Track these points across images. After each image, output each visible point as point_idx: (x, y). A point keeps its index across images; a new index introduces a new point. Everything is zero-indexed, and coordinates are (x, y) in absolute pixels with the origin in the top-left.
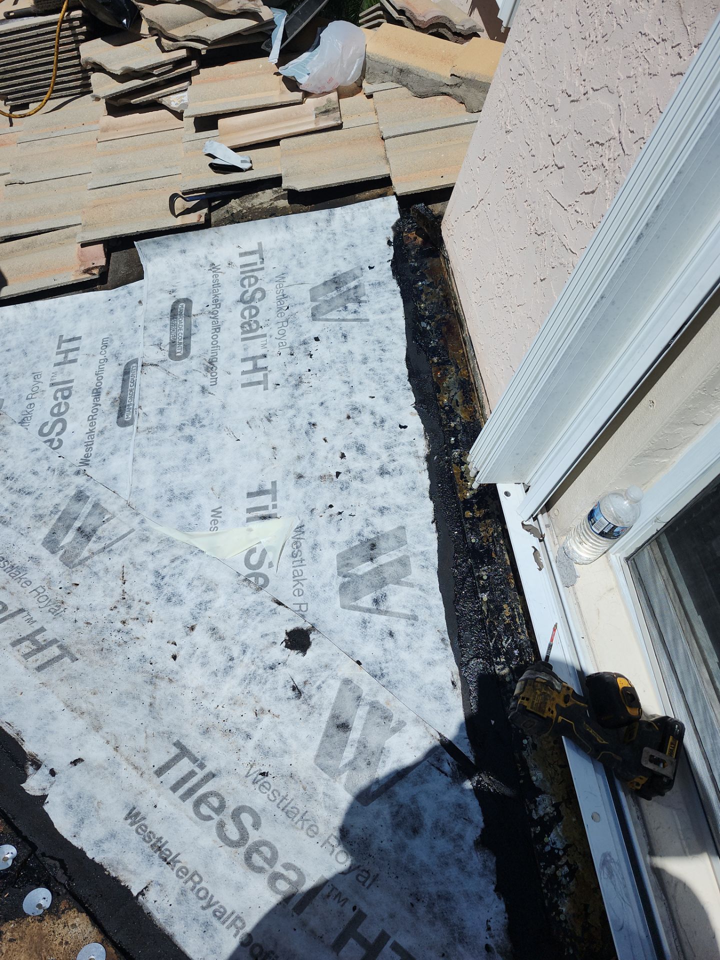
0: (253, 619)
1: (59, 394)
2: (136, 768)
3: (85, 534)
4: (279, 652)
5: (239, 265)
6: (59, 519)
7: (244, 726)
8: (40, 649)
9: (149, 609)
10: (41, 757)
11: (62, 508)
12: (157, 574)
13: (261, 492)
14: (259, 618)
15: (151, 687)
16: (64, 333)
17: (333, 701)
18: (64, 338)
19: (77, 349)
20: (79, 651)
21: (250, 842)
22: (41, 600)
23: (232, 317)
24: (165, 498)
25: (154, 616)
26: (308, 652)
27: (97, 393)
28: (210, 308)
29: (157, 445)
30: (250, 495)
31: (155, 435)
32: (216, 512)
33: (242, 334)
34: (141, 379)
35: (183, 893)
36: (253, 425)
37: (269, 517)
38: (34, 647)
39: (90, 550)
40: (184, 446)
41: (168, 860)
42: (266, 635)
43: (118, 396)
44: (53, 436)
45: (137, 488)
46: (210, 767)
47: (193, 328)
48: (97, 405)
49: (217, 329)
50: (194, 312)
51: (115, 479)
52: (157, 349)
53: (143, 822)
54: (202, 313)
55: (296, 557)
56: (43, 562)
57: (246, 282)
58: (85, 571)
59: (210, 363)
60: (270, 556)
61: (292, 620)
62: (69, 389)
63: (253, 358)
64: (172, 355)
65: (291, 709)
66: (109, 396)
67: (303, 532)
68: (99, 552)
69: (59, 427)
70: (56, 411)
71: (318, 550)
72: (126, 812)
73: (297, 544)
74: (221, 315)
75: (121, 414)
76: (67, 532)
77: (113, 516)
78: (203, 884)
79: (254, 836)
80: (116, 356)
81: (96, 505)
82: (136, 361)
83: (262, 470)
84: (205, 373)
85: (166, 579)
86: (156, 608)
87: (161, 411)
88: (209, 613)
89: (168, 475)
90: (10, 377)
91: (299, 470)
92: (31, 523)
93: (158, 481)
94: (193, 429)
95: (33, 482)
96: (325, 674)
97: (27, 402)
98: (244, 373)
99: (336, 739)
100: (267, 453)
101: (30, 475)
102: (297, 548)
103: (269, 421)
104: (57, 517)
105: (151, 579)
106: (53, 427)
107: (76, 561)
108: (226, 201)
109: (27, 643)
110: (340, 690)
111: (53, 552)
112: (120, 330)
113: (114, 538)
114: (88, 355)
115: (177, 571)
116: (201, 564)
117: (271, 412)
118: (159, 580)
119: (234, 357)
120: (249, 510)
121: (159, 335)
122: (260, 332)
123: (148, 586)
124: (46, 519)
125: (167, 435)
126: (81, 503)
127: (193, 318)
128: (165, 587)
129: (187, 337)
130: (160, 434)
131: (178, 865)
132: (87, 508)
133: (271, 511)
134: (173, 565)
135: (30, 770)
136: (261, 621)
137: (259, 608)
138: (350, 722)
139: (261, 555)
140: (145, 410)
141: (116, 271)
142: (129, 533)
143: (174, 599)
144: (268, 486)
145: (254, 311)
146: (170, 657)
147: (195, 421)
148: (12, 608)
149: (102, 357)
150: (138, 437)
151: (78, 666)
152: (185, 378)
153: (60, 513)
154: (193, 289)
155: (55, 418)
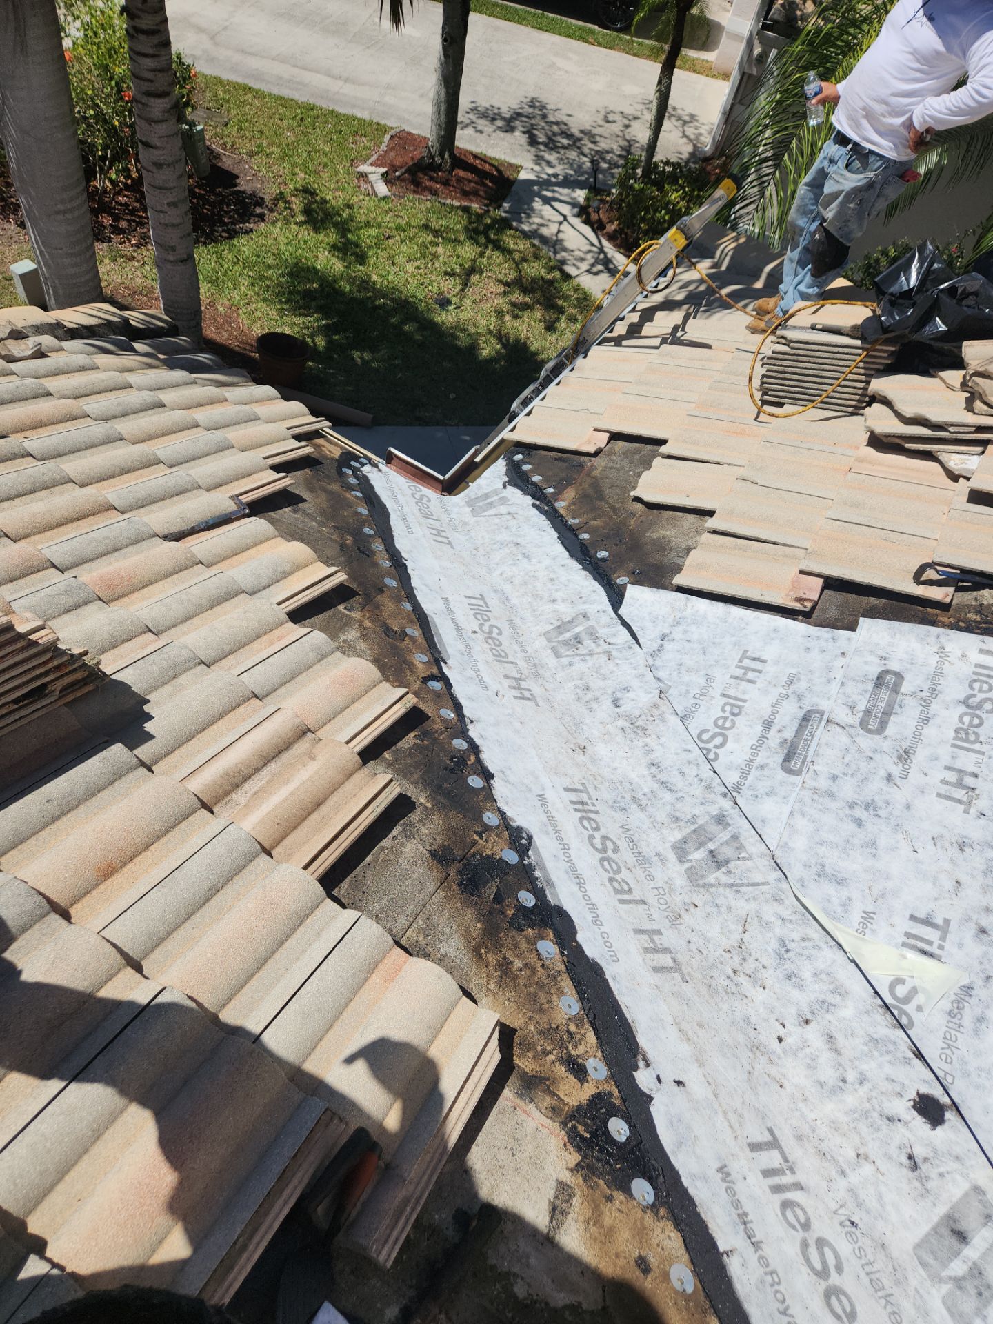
0: (881, 1055)
1: (728, 708)
2: (731, 1127)
3: (716, 860)
4: (903, 1108)
5: (973, 663)
6: (695, 831)
7: (840, 1159)
8: (656, 951)
9: (764, 974)
10: (650, 1056)
11: (701, 822)
12: (783, 943)
13: (927, 922)
14: (888, 1057)
15: (751, 1055)
16: (750, 649)
17: (955, 1200)
18: (749, 654)
19: (759, 671)
20: (689, 974)
21: (831, 1281)
22: (661, 901)
23: (948, 717)
24: (814, 870)
25: (768, 984)
26: (939, 1129)
27: (768, 725)
28: (924, 694)
29: (820, 810)
30: (913, 918)
31: (821, 800)
32: (868, 917)
33: (954, 739)
34: (821, 734)
35: (762, 1281)
36: (939, 844)
37: (932, 955)
38: (652, 945)
39: (717, 879)
40: (851, 827)
41: (753, 1240)
42: (893, 1080)
43: (789, 739)
44: (710, 746)
45: (786, 844)
46: (800, 1177)
47: (896, 706)
48: (764, 737)
49: (925, 720)
50: (903, 690)
51: (763, 821)
52: (847, 711)
53: (731, 1185)
54: (913, 695)
55: (954, 1017)
56: (669, 865)
57: (977, 685)
58: (707, 897)
59: (906, 753)
60: (920, 999)
61: (928, 1083)
62: (739, 707)
63: (960, 771)
64: (864, 724)
65: (899, 1175)
66: (780, 735)
67: (970, 996)
68: (726, 886)
69: (718, 740)
70: (720, 723)
71: (984, 1026)
72: (718, 1165)
73: (959, 1004)
74: (934, 707)
75: (788, 758)
76: (699, 848)
77: (750, 858)
78: (781, 1288)
79: (835, 1279)
80: (800, 697)
81: (735, 837)
82: (822, 714)
83: (936, 899)
84: (897, 761)
85: (791, 954)
86: (771, 976)
87: (834, 778)
88: (829, 1017)
89: (824, 848)
90: (683, 668)
91: (984, 923)
92: (666, 820)
93: (811, 848)
94: (865, 813)
95: (678, 782)
96: (953, 1165)
97: (693, 701)
98: (944, 782)
99: (947, 1243)
100: (949, 885)
101: (675, 772)
102: (958, 1008)
103: (961, 850)
104: (693, 828)
105: (775, 944)
106: (713, 737)
107: (701, 882)
108: (977, 587)
109: (645, 937)
110: (966, 1195)
111: (680, 861)
112: (811, 672)
113: (745, 881)
114: (770, 683)
115: (806, 952)
116: (834, 961)
117: (966, 841)
118: (783, 951)
119: (936, 759)
120: (908, 935)
121: (855, 697)
122: (977, 746)
123: (770, 950)
124: (681, 824)
125: (834, 805)
126: (721, 827)
127: (900, 697)
128: (788, 962)
129: (888, 713)
130: (826, 801)
131: (760, 1252)
132: (724, 836)
133: (934, 949)
134: (804, 944)
135: (641, 1064)
136: (890, 1062)
137: (891, 1047)
138: (969, 1235)
139: (910, 991)
140: (816, 767)
141: (825, 610)
142: (763, 884)
143: (794, 980)
144: (939, 921)
145: (976, 721)
146: (775, 1037)
147: (870, 806)
148: (637, 895)
149: (784, 692)
150: (802, 793)
151: (687, 989)
152: (871, 755)
153: (696, 826)
154: (909, 666)
155: (717, 730)
